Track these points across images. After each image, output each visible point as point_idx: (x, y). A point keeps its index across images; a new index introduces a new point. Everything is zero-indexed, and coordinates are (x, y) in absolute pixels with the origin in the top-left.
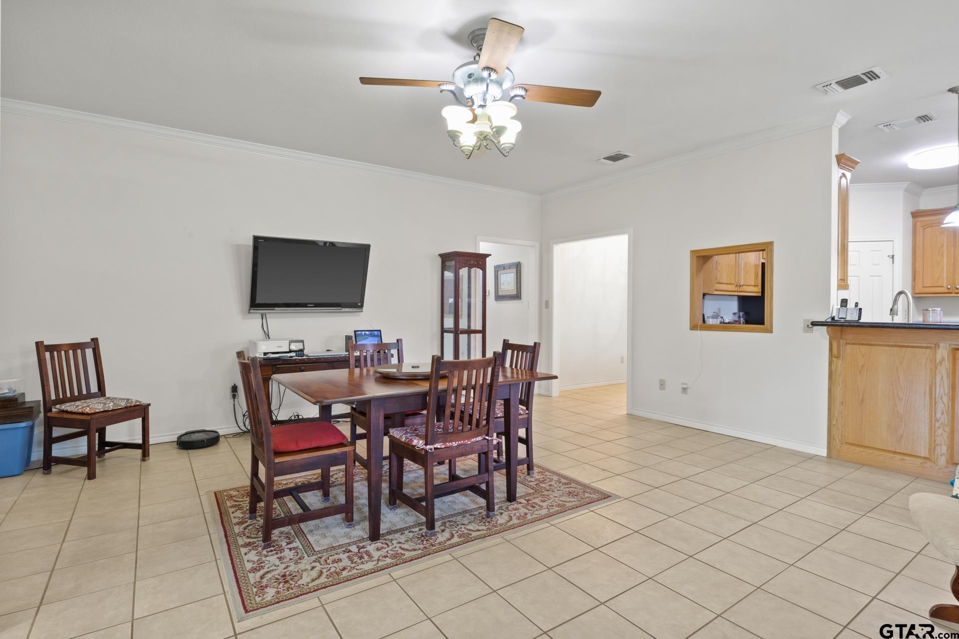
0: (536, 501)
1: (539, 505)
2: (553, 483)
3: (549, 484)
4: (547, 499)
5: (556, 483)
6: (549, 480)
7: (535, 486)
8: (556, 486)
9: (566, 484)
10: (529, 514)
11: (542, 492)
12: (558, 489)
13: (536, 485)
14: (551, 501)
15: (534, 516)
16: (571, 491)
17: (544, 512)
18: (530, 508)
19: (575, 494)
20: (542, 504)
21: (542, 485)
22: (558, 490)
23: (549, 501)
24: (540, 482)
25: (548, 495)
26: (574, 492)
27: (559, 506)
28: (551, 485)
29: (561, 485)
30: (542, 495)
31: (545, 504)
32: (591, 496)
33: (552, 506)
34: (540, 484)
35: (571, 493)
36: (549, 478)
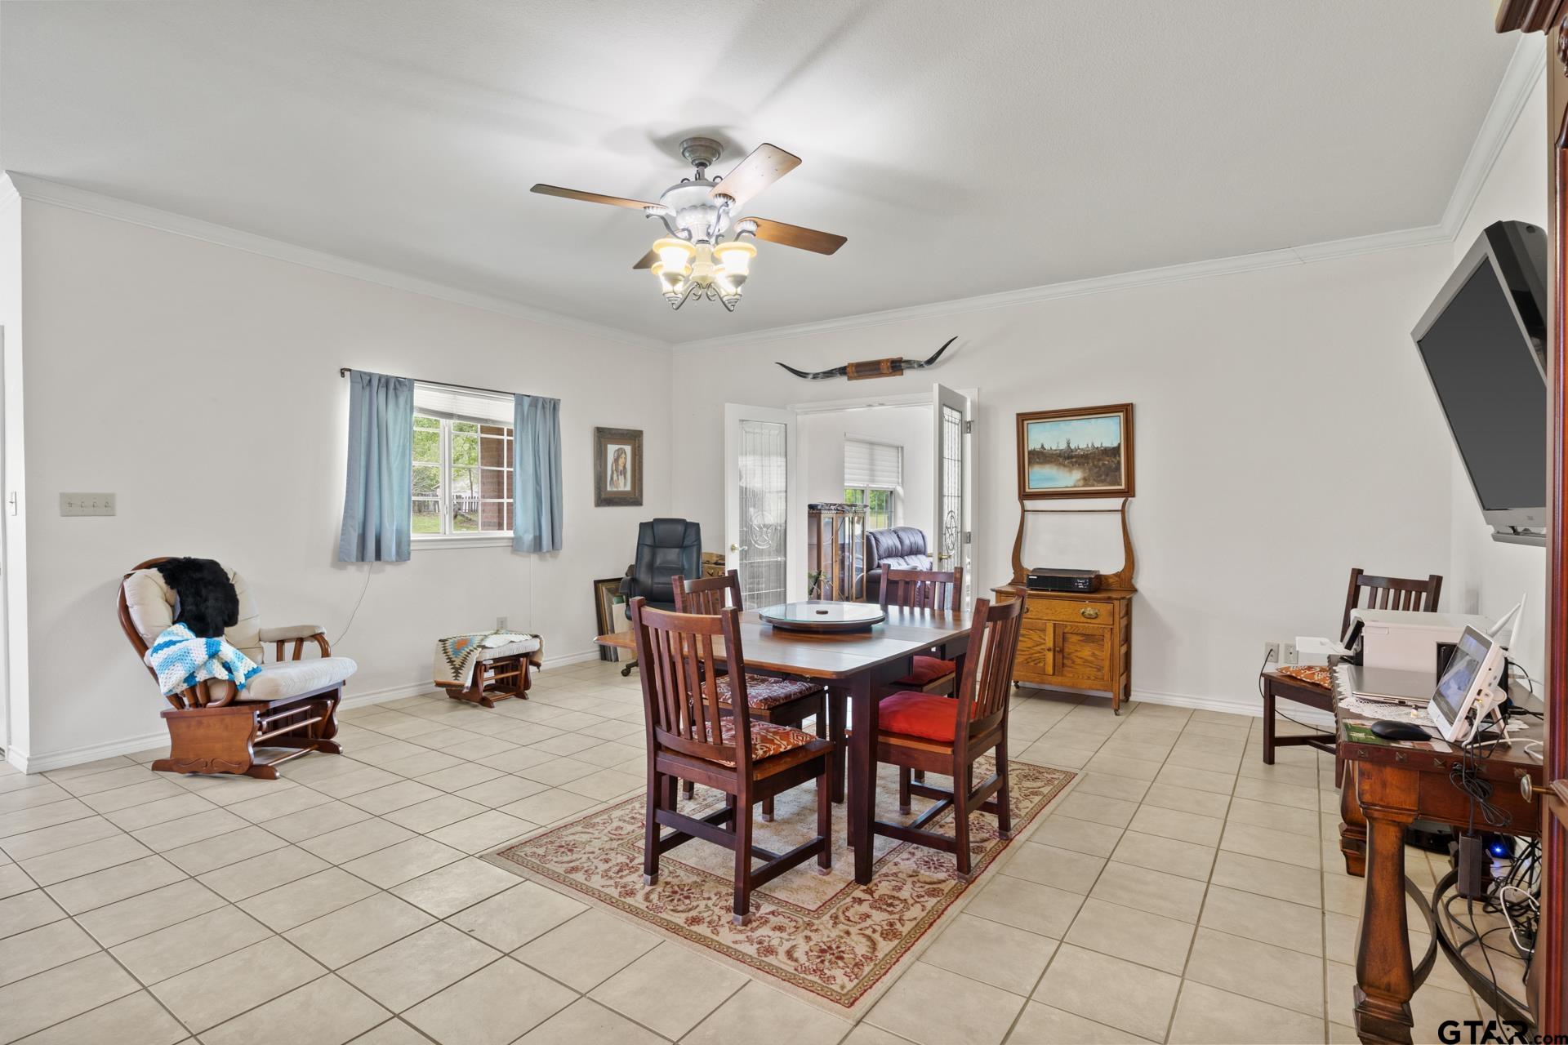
0: (630, 828)
1: (625, 821)
2: (603, 867)
3: (610, 864)
4: (613, 832)
5: (596, 868)
6: (611, 874)
7: (636, 855)
8: (596, 862)
9: (574, 870)
10: (637, 808)
11: (622, 845)
12: (591, 856)
13: (634, 858)
14: (606, 831)
15: (630, 807)
16: (569, 853)
17: (616, 814)
18: (637, 815)
19: (563, 850)
20: (621, 824)
21: (622, 859)
22: (593, 853)
23: (609, 829)
24: (627, 865)
25: (611, 840)
26: (563, 852)
27: (594, 825)
28: (607, 861)
29: (585, 865)
30: (622, 839)
31: (616, 824)
32: (535, 849)
33: (604, 823)
34: (628, 861)
35: (569, 850)
36: (611, 878)
